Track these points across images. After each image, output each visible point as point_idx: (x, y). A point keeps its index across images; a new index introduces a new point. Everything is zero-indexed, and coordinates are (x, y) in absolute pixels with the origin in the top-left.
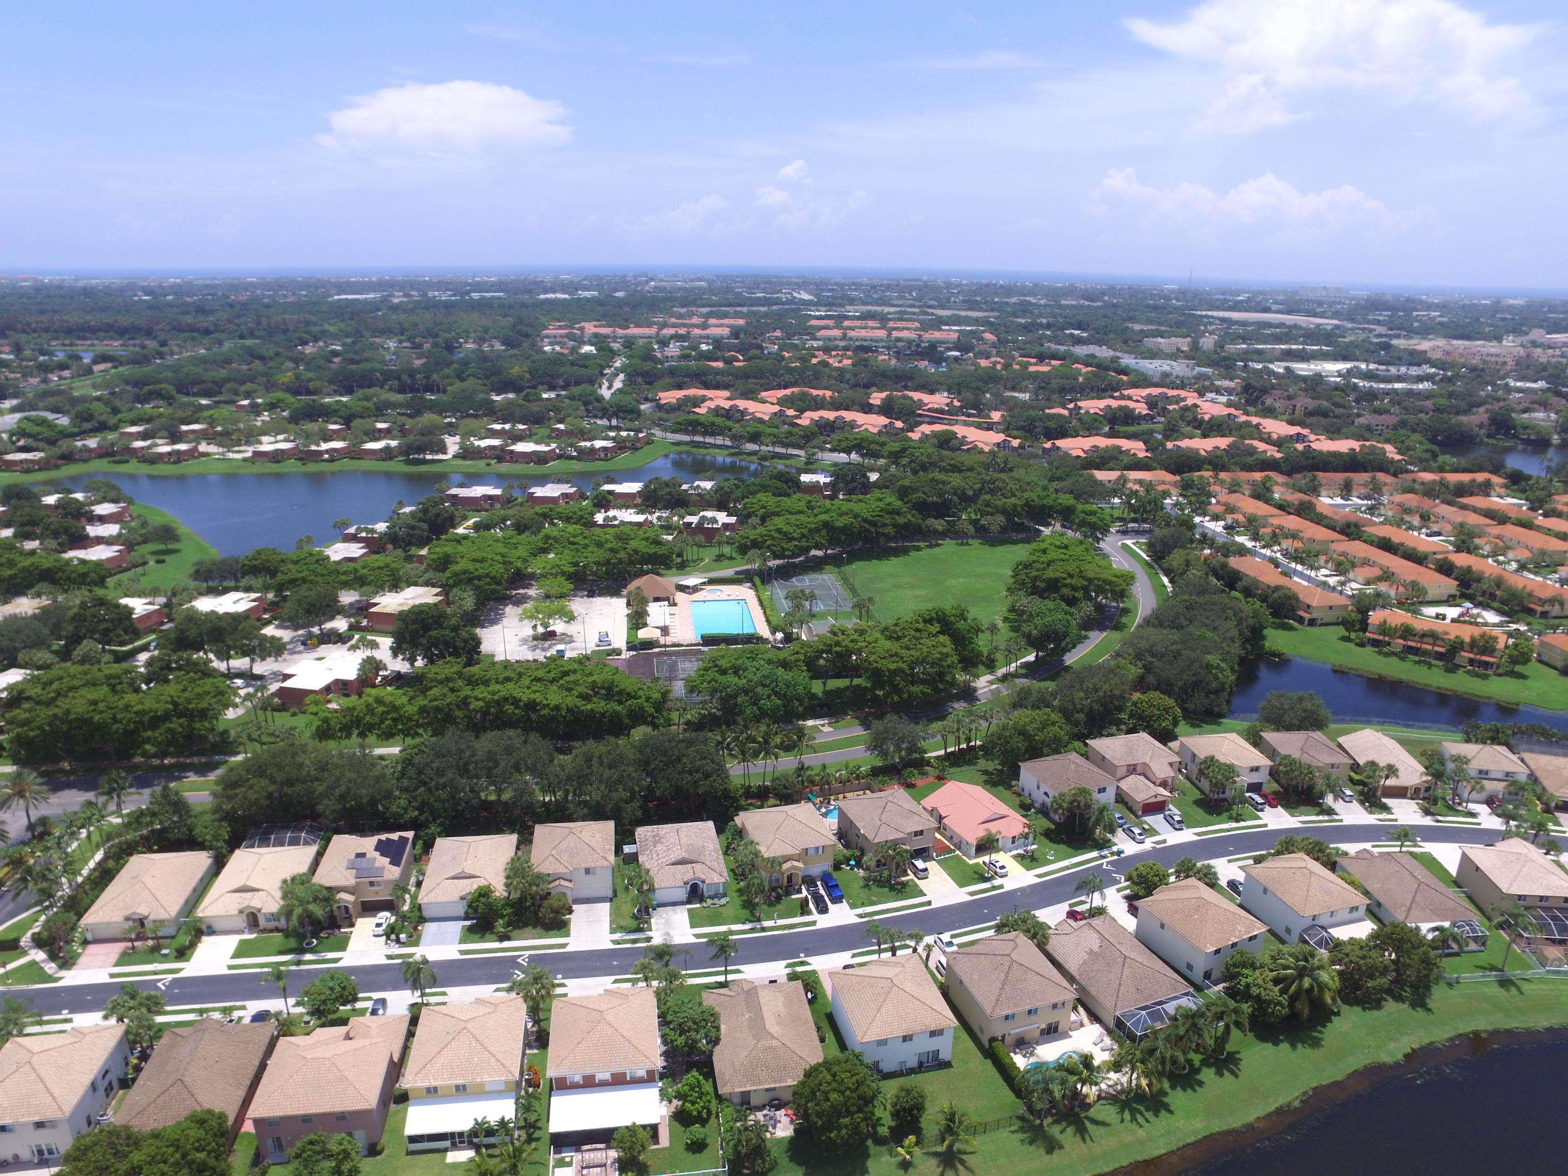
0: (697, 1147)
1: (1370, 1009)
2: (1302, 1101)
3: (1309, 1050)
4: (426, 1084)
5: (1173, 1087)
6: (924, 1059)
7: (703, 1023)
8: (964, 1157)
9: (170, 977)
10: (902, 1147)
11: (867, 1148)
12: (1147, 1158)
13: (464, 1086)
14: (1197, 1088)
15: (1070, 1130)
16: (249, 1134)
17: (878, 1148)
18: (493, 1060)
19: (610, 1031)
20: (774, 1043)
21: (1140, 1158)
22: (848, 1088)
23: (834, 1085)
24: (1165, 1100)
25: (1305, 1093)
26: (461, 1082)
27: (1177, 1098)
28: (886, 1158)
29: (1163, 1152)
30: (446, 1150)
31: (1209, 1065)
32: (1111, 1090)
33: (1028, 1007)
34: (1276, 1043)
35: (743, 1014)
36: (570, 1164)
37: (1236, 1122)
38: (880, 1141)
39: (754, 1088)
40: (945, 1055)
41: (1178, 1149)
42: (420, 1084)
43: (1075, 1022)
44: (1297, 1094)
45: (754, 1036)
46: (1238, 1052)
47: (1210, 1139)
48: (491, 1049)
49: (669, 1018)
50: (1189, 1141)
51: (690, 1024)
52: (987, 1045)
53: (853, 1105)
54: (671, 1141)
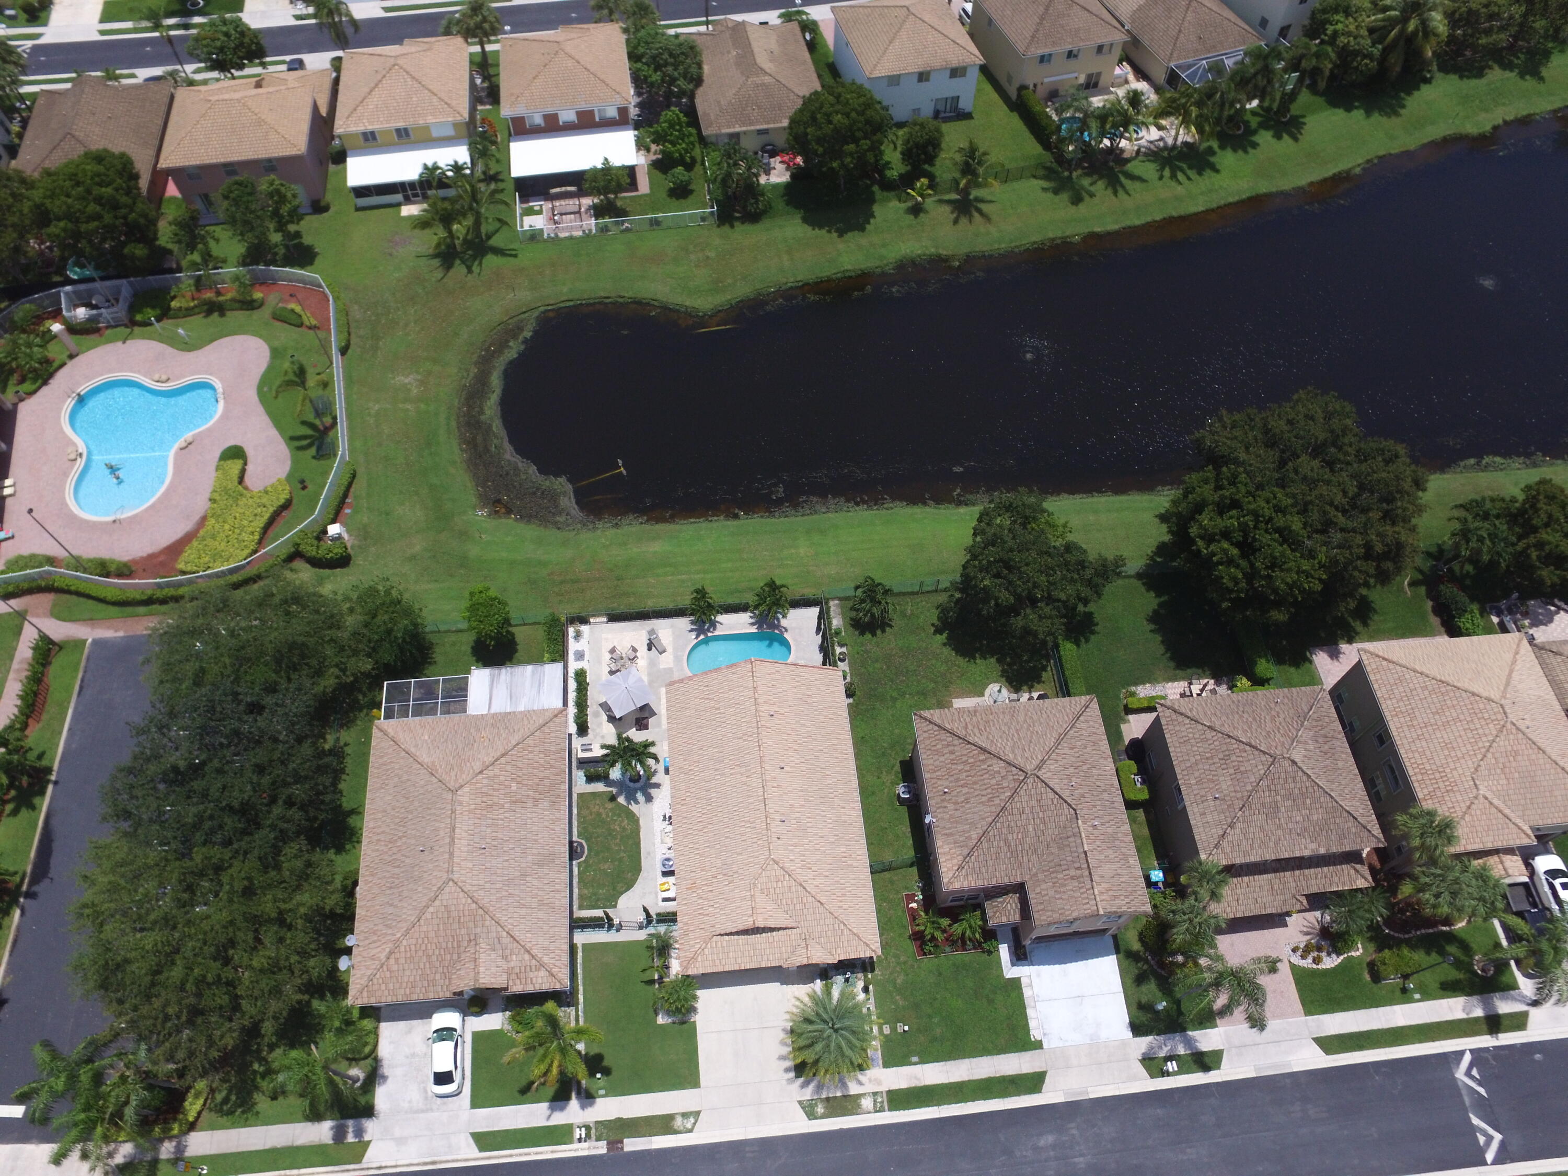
0: (681, 192)
1: (1468, 78)
2: (1364, 169)
3: (1384, 120)
4: (361, 128)
5: (1222, 147)
6: (941, 107)
7: (682, 58)
8: (983, 206)
9: (29, 43)
10: (913, 189)
11: (873, 193)
12: (1182, 213)
13: (406, 130)
14: (1249, 149)
15: (1101, 184)
16: (174, 198)
17: (885, 194)
18: (435, 99)
19: (570, 63)
20: (767, 79)
21: (1175, 214)
22: (854, 109)
23: (839, 107)
24: (1212, 159)
25: (1368, 161)
26: (401, 124)
27: (1227, 159)
28: (894, 204)
29: (1201, 209)
30: (399, 205)
31: (1267, 128)
32: (1152, 147)
33: (1069, 47)
34: (1349, 109)
35: (729, 52)
36: (540, 212)
37: (1286, 184)
38: (888, 186)
39: (744, 129)
40: (965, 104)
41: (1218, 208)
42: (353, 129)
43: (1119, 77)
44: (1360, 161)
45: (742, 73)
46: (1303, 116)
47: (1255, 201)
48: (431, 87)
49: (641, 50)
50: (1231, 200)
51: (666, 56)
52: (1013, 95)
53: (859, 129)
54: (651, 188)
